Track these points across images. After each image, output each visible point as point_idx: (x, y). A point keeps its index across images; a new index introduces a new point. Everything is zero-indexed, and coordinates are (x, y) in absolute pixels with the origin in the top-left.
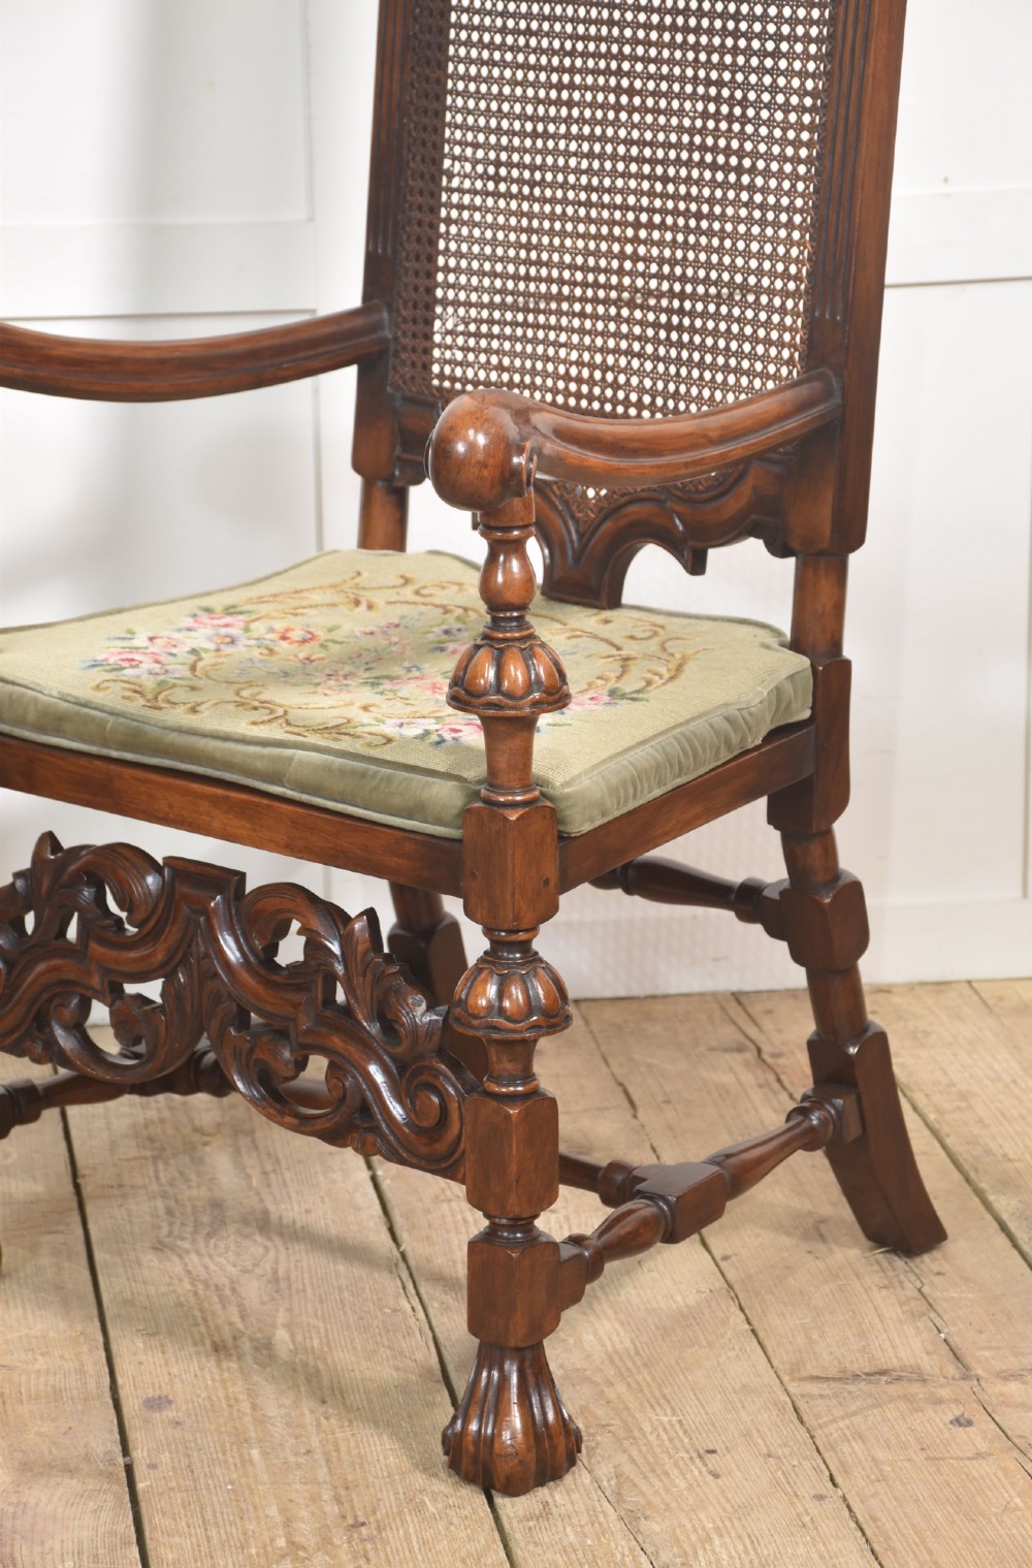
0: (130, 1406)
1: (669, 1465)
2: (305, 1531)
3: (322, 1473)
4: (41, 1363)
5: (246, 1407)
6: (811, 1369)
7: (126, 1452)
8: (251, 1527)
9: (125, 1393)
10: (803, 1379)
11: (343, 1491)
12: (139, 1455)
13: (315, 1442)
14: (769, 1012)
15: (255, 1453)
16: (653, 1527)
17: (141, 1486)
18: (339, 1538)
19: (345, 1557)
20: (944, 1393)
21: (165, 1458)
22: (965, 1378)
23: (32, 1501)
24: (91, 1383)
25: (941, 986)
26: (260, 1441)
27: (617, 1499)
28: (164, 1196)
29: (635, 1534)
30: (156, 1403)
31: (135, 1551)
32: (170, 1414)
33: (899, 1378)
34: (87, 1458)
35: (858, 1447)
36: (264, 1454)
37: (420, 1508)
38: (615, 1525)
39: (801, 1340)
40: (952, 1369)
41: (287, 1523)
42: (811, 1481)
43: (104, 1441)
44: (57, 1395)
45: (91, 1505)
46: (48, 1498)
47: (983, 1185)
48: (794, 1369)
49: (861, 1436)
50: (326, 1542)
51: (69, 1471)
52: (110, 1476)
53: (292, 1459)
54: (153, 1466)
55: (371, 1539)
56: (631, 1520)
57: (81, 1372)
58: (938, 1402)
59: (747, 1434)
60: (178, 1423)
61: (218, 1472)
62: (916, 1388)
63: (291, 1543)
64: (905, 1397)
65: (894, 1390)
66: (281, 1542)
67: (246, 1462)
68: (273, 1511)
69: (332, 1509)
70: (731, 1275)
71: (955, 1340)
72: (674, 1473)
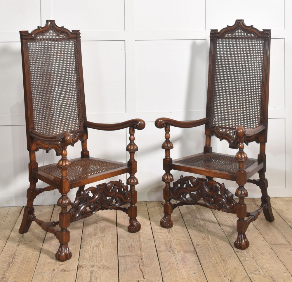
0: (195, 245)
1: (258, 255)
2: (218, 261)
3: (218, 254)
4: (184, 239)
5: (208, 246)
6: (272, 243)
7: (195, 250)
8: (212, 260)
9: (194, 243)
10: (271, 245)
11: (221, 256)
12: (197, 251)
13: (217, 250)
14: (257, 201)
15: (210, 251)
16: (258, 262)
17: (198, 254)
18: (222, 262)
19: (223, 264)
20: (288, 247)
21: (200, 251)
22: (290, 245)
23: (186, 256)
24: (190, 242)
25: (276, 198)
26: (210, 250)
27: (253, 258)
28: (193, 220)
29: (256, 263)
30: (198, 245)
31: (199, 262)
32: (199, 246)
33: (283, 245)
34: (191, 251)
35: (280, 253)
36: (211, 251)
37: (231, 259)
38: (254, 262)
39: (270, 240)
40: (288, 244)
41: (216, 260)
42: (275, 257)
43: (193, 249)
44: (186, 243)
45: (193, 256)
46: (188, 255)
47: (287, 222)
48: (270, 243)
49: (280, 252)
50: (221, 262)
51: (190, 252)
52: (194, 253)
53: (215, 252)
54: (199, 252)
55: (226, 262)
56: (256, 261)
57: (188, 241)
58: (288, 248)
59: (266, 251)
60: (201, 247)
61: (206, 253)
62: (285, 246)
63: (217, 262)
64: (284, 247)
65: (282, 246)
66: (215, 262)
67: (209, 252)
68: (214, 258)
69: (220, 258)
70: (260, 232)
71: (288, 240)
72: (259, 255)
